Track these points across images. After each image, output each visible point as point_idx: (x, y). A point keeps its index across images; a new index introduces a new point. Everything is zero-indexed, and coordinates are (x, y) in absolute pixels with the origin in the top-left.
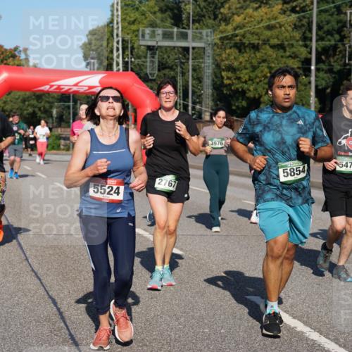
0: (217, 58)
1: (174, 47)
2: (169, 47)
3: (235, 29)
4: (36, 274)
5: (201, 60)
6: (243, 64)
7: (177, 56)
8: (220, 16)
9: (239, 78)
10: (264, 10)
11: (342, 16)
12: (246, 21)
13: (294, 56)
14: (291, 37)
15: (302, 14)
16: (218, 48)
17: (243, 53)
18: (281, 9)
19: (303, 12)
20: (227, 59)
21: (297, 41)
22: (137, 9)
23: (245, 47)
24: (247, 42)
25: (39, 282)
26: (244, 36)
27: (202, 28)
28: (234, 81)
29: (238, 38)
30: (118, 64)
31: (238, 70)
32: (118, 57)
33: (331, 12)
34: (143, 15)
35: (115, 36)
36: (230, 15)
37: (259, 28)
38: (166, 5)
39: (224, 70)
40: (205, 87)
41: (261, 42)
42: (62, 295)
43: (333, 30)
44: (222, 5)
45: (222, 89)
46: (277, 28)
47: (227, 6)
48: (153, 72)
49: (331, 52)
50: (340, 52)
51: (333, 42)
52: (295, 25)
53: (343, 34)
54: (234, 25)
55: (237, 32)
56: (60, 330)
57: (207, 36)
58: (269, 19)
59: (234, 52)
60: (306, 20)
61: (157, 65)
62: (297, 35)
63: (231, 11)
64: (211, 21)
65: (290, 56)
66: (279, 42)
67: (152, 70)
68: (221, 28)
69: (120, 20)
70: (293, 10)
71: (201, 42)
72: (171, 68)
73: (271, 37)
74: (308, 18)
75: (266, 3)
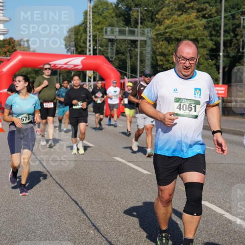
0: (154, 47)
1: (125, 40)
2: (121, 40)
3: (166, 29)
4: (60, 185)
5: (143, 49)
6: (171, 51)
7: (127, 46)
8: (156, 20)
9: (168, 61)
10: (184, 16)
11: (236, 20)
12: (173, 23)
13: (204, 47)
14: (202, 34)
15: (210, 19)
16: (154, 40)
17: (171, 44)
18: (196, 16)
19: (210, 18)
20: (160, 48)
21: (206, 37)
22: (101, 15)
23: (172, 40)
24: (173, 37)
25: (63, 190)
26: (171, 33)
27: (143, 28)
28: (165, 63)
29: (168, 34)
30: (90, 51)
31: (167, 55)
32: (90, 46)
33: (228, 18)
34: (105, 18)
35: (88, 32)
36: (162, 19)
37: (182, 28)
38: (120, 13)
39: (158, 55)
40: (146, 66)
41: (182, 37)
42: (80, 199)
43: (230, 30)
44: (157, 13)
45: (157, 67)
46: (193, 28)
47: (160, 13)
48: (112, 56)
49: (228, 44)
50: (234, 44)
51: (229, 38)
52: (205, 26)
53: (236, 33)
54: (165, 26)
55: (167, 30)
56: (85, 220)
57: (148, 33)
58: (188, 22)
59: (165, 43)
60: (212, 23)
61: (115, 51)
62: (206, 33)
63: (163, 16)
64: (149, 23)
65: (202, 47)
66: (194, 37)
67: (112, 54)
68: (156, 28)
69: (91, 22)
70: (204, 17)
71: (144, 37)
72: (123, 54)
73: (189, 34)
74: (214, 22)
75: (186, 12)
